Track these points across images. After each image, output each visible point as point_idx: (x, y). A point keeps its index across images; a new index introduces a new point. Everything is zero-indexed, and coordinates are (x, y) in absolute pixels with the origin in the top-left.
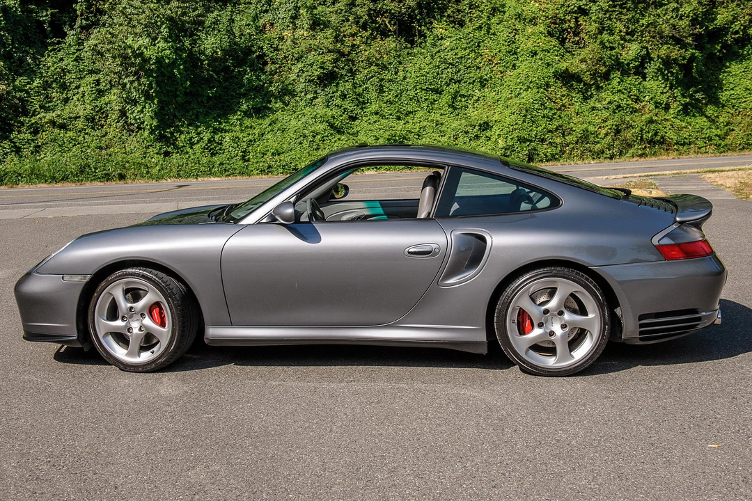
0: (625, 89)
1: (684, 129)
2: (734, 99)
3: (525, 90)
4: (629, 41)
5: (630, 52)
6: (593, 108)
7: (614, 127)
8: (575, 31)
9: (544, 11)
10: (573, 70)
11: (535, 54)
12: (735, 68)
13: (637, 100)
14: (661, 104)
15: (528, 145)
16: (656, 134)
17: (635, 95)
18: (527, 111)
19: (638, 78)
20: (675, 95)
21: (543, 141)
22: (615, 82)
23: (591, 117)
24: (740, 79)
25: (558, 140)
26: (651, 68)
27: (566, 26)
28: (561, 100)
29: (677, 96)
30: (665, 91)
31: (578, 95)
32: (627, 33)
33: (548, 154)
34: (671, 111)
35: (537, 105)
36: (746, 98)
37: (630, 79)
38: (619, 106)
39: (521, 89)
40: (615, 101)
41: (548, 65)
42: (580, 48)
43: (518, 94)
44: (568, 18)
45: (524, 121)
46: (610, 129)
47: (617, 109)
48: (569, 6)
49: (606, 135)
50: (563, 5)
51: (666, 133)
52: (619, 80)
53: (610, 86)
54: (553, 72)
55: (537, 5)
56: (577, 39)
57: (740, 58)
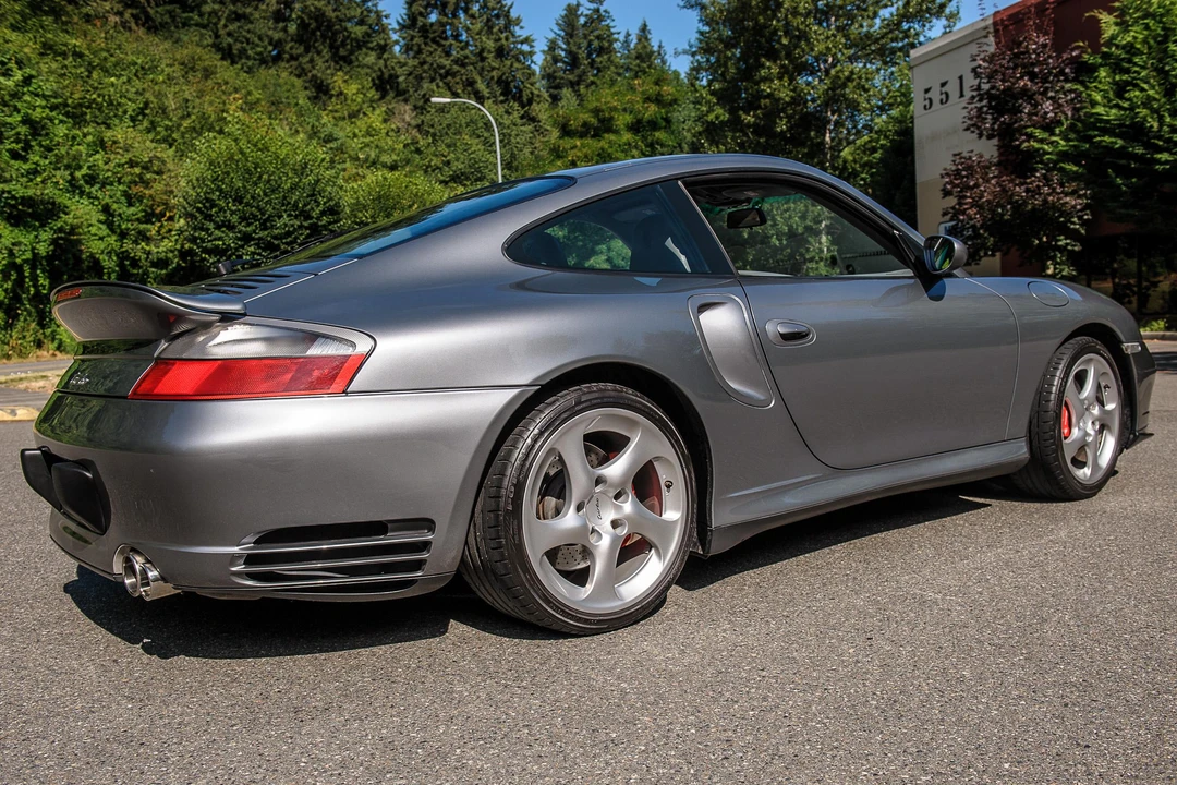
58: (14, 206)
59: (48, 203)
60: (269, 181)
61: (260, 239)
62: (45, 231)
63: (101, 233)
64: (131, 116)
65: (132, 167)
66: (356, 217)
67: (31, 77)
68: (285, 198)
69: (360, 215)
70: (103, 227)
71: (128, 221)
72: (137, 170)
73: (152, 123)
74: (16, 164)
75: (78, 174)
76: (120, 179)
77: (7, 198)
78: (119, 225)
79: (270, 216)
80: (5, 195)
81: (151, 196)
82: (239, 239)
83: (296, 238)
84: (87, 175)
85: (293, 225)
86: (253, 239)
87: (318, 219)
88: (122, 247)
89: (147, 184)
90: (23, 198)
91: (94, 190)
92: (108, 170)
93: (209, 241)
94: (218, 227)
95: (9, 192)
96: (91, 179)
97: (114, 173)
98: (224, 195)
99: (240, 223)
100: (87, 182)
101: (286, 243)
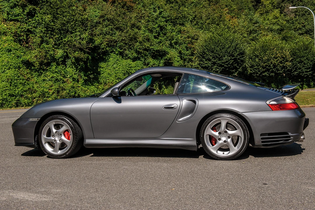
0: (58, 71)
1: (87, 91)
2: (104, 78)
3: (9, 69)
4: (57, 48)
5: (59, 54)
6: (44, 80)
7: (56, 89)
8: (26, 41)
9: (9, 29)
10: (32, 60)
11: (10, 51)
12: (102, 64)
13: (64, 77)
14: (75, 79)
15: (15, 98)
16: (75, 93)
17: (63, 74)
18: (11, 80)
19: (64, 66)
20: (81, 75)
21: (22, 96)
22: (54, 67)
23: (44, 84)
24: (105, 69)
25: (29, 96)
26: (69, 62)
27: (21, 38)
28: (27, 75)
29: (82, 76)
30: (76, 73)
31: (35, 74)
32: (55, 44)
33: (26, 103)
34: (80, 83)
35: (16, 77)
36: (109, 78)
37: (60, 66)
38: (57, 79)
39: (5, 68)
40: (55, 77)
41: (18, 57)
42: (29, 50)
43: (4, 71)
44: (22, 34)
45: (10, 85)
46: (55, 90)
47: (56, 81)
48: (22, 28)
49: (53, 93)
50: (19, 28)
51: (79, 93)
52: (56, 67)
53: (51, 70)
54: (21, 61)
55: (5, 26)
56: (27, 45)
57: (104, 61)
58: (154, 53)
59: (163, 51)
60: (222, 45)
61: (218, 63)
62: (162, 60)
63: (178, 60)
64: (191, 20)
65: (188, 38)
66: (254, 53)
67: (162, 12)
68: (226, 50)
69: (256, 52)
70: (179, 58)
71: (186, 55)
72: (190, 39)
73: (197, 22)
74: (155, 40)
75: (173, 42)
76: (185, 42)
77: (152, 51)
78: (184, 57)
79: (222, 56)
80: (152, 50)
81: (194, 47)
82: (212, 64)
83: (229, 63)
84: (175, 42)
85: (228, 59)
86: (216, 64)
87: (237, 56)
88: (184, 64)
89: (193, 44)
90: (156, 50)
91: (177, 46)
92: (182, 40)
93: (204, 64)
94: (206, 60)
95: (153, 49)
96: (176, 43)
97: (183, 41)
98: (208, 50)
99: (212, 59)
100: (175, 44)
101: (226, 65)
